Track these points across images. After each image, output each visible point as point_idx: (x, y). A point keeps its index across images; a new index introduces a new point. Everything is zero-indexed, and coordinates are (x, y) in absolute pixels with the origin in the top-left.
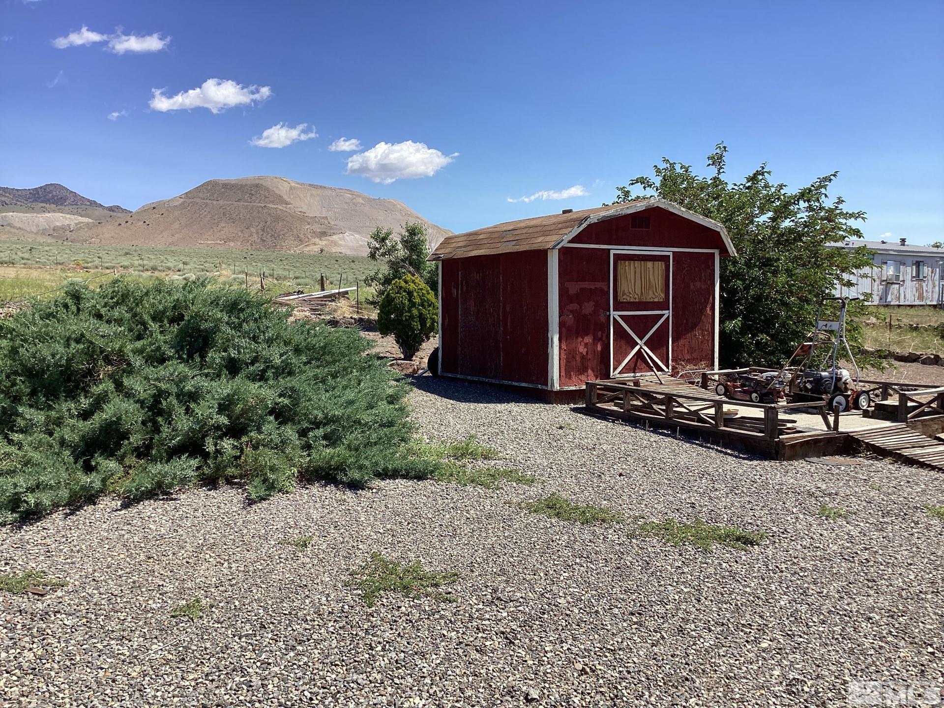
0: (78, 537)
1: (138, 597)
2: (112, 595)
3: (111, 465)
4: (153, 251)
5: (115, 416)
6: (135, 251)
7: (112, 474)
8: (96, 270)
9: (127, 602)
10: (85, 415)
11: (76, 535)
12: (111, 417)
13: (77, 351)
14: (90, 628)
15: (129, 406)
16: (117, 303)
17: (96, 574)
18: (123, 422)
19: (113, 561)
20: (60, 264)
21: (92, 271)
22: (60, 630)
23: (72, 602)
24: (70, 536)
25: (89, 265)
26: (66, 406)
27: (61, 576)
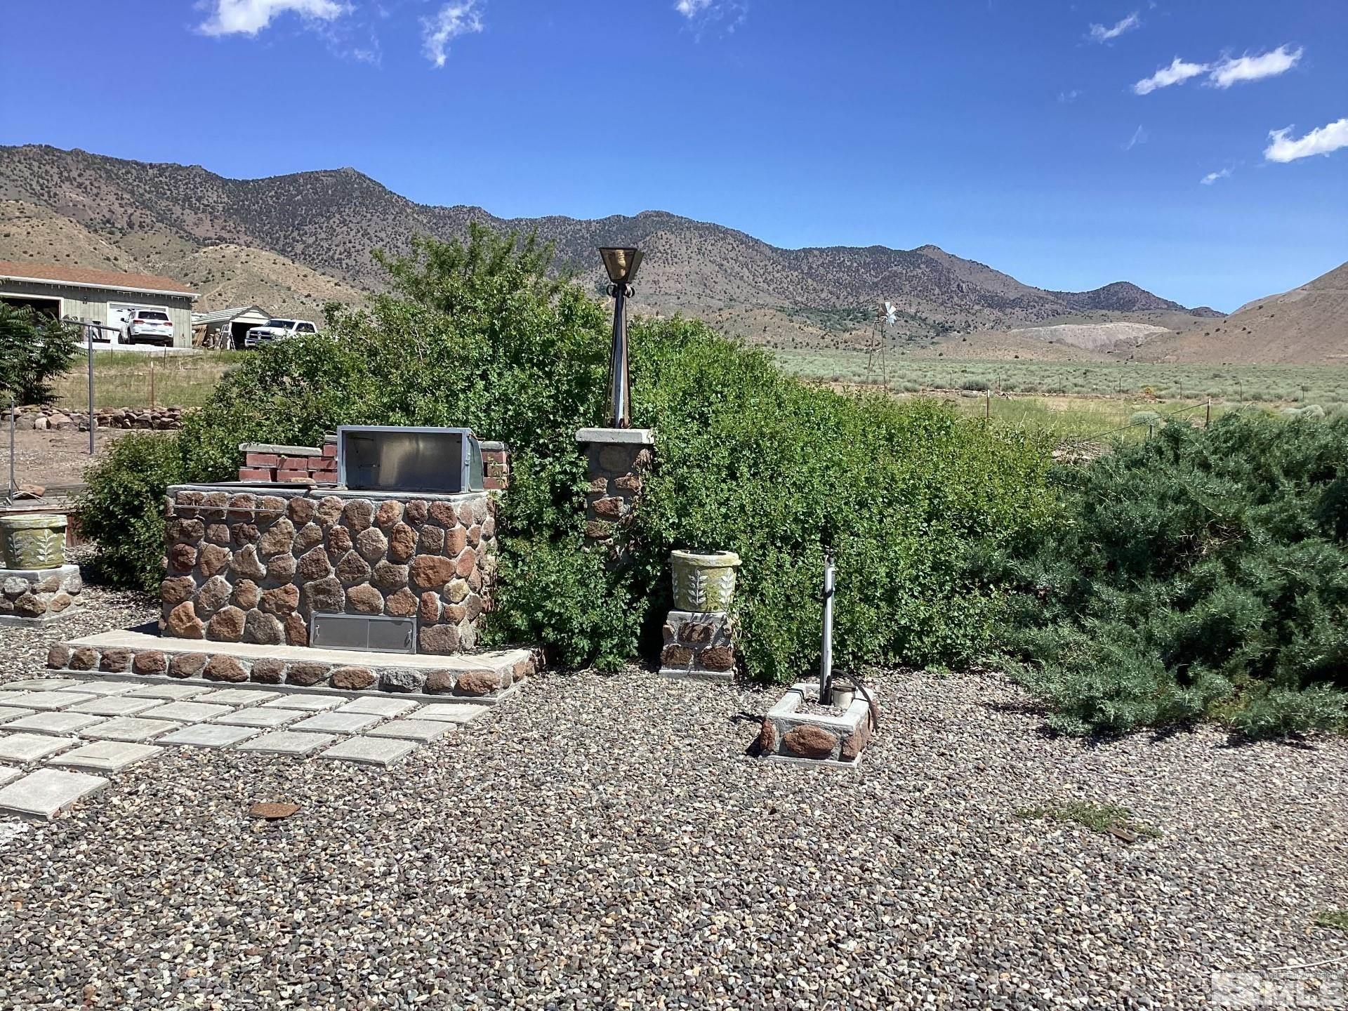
0: (1170, 772)
1: (1263, 881)
2: (1225, 867)
3: (1218, 681)
4: (1254, 371)
5: (1227, 611)
6: (1228, 371)
7: (1219, 694)
8: (1174, 400)
9: (1246, 883)
10: (1183, 604)
11: (1167, 770)
12: (1221, 612)
13: (1176, 514)
14: (1195, 905)
15: (1246, 599)
16: (1233, 449)
17: (1199, 831)
18: (1237, 621)
19: (1223, 819)
20: (1123, 392)
21: (1168, 401)
22: (1155, 897)
23: (1169, 862)
24: (1159, 769)
25: (1163, 393)
26: (1154, 590)
27: (1152, 823)
